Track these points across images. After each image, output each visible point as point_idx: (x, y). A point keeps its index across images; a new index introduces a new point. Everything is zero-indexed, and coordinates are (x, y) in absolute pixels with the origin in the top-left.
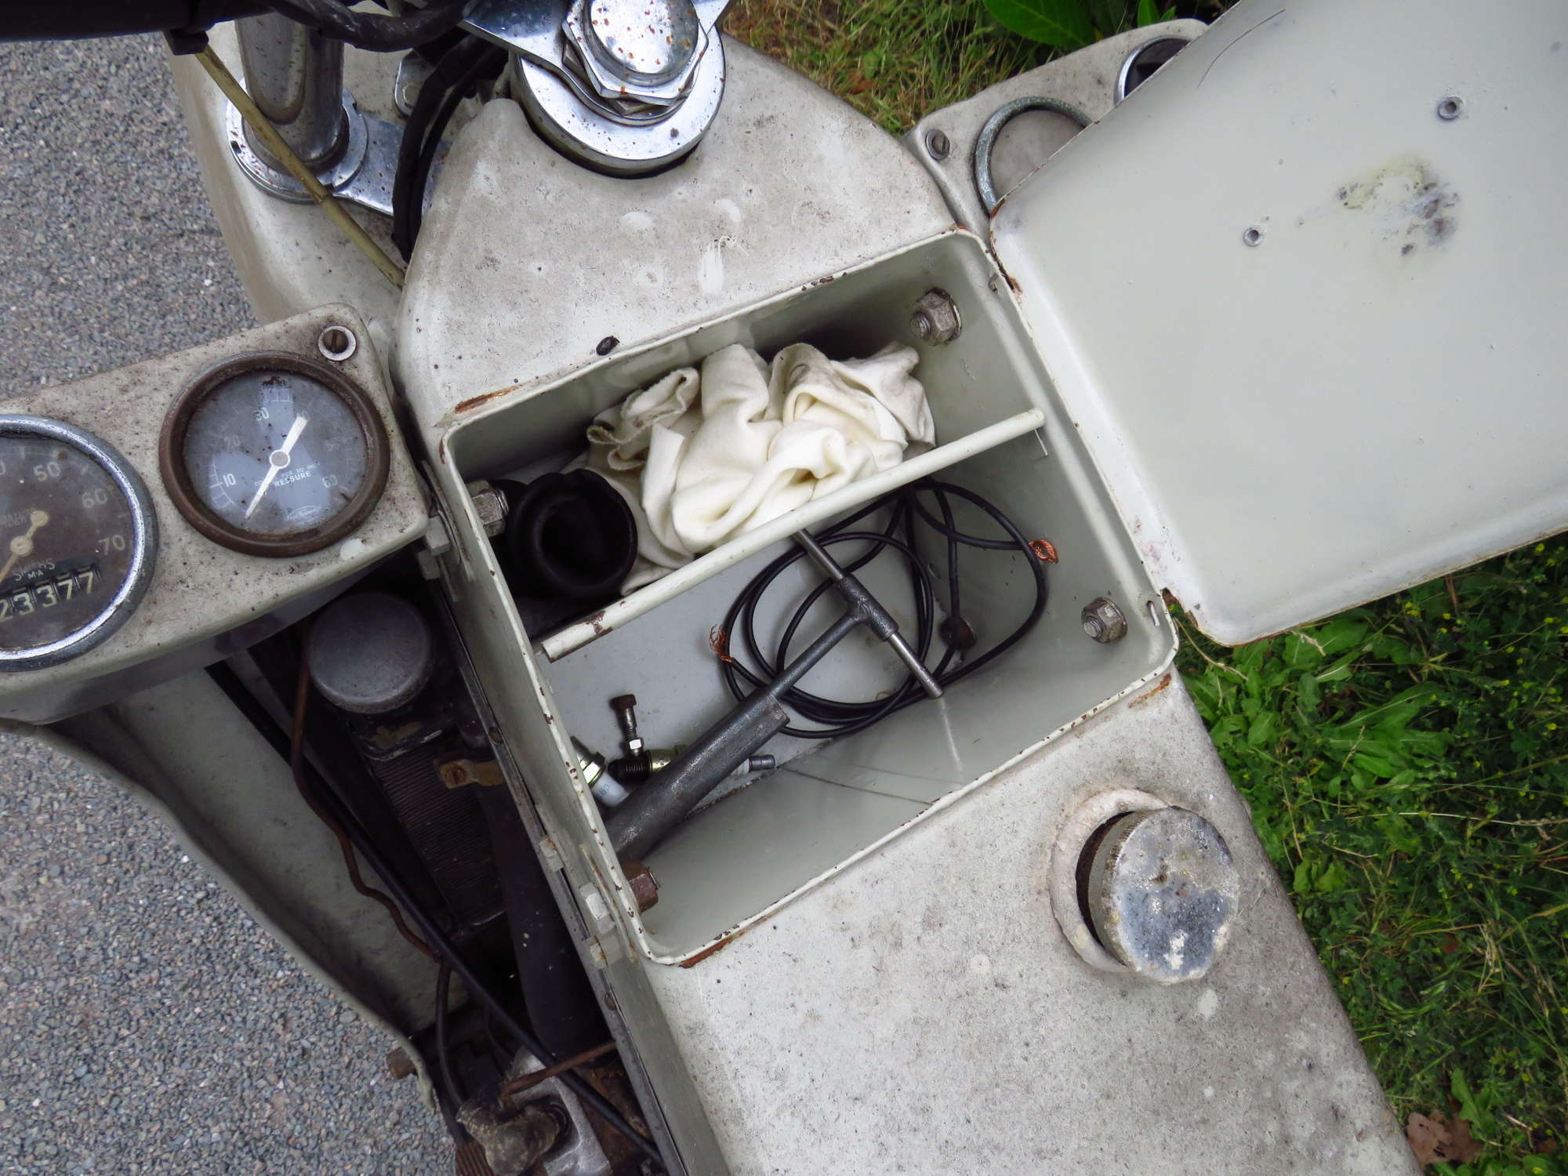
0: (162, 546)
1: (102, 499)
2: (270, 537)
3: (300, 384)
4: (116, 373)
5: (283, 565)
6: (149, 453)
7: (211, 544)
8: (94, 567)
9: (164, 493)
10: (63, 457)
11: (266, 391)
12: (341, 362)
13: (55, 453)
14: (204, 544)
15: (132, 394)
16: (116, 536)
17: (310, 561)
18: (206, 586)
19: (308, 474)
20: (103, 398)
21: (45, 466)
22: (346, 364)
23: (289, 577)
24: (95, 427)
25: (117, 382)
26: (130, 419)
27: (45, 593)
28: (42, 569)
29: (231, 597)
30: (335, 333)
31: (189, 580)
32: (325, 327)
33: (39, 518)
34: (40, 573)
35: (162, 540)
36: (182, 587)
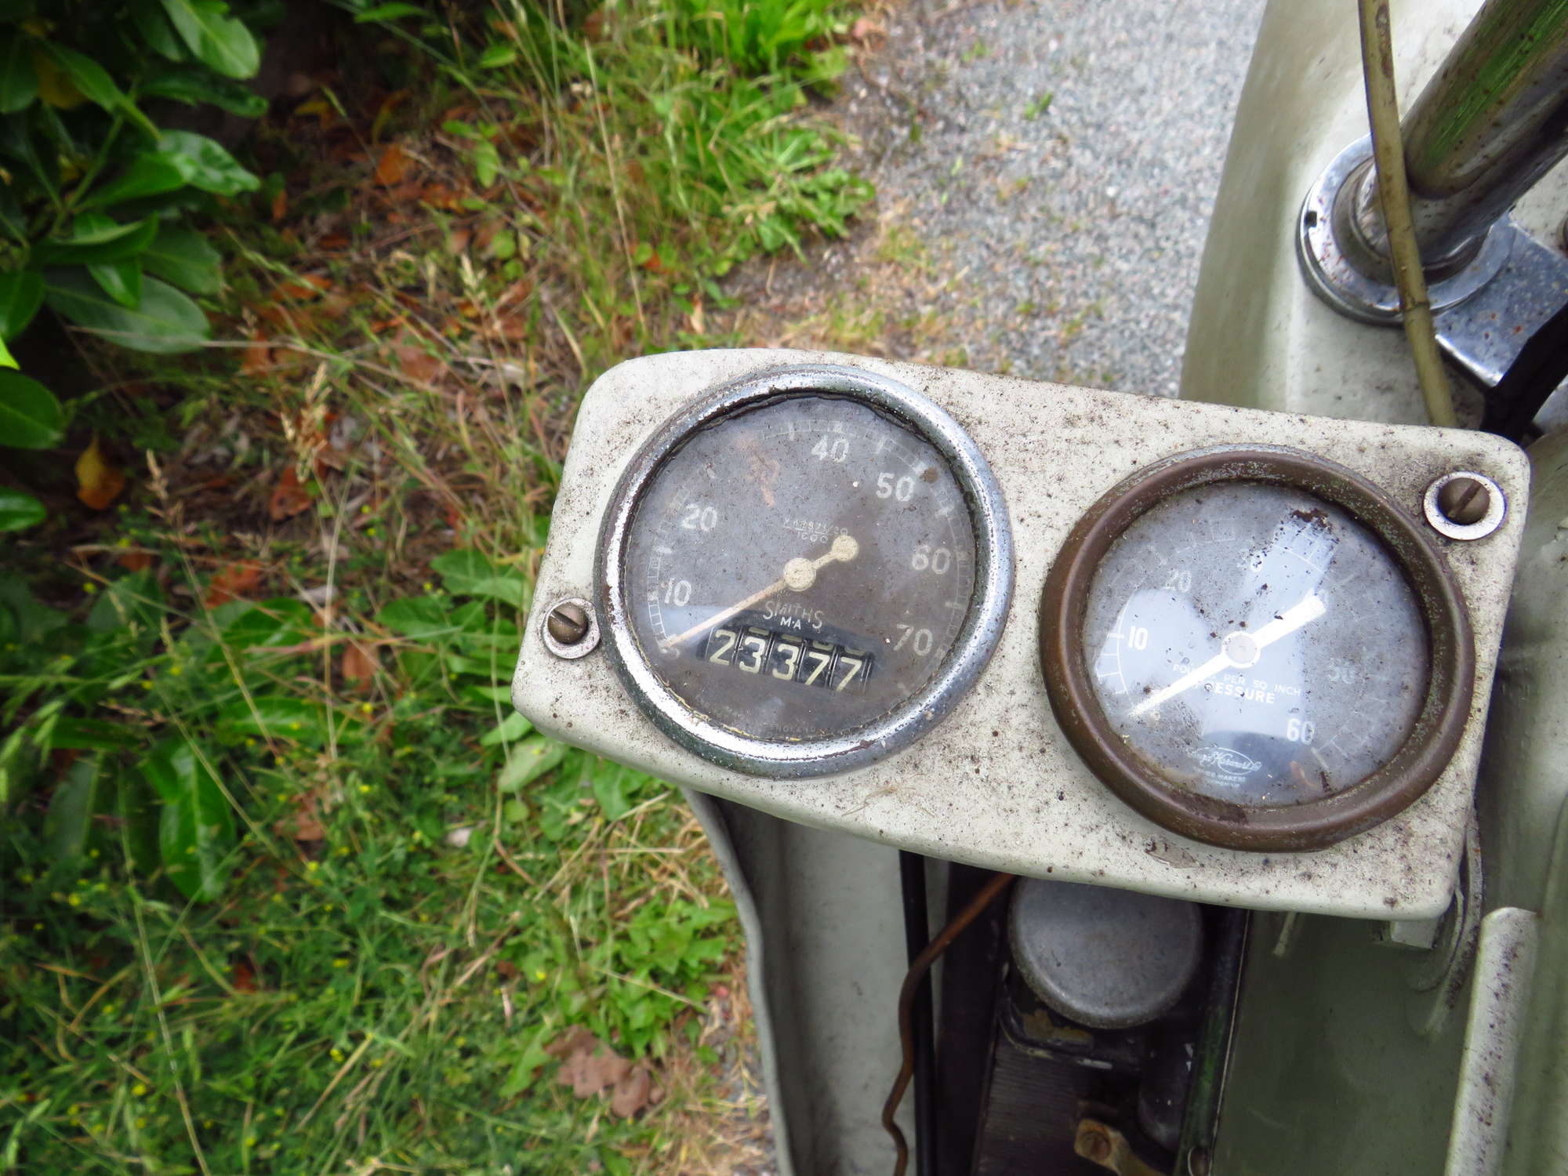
0: (980, 688)
1: (941, 565)
2: (1156, 776)
3: (1353, 543)
4: (1074, 391)
5: (1144, 830)
6: (1049, 533)
7: (1053, 727)
8: (867, 658)
9: (1035, 606)
10: (929, 477)
11: (1290, 528)
12: (1449, 541)
13: (920, 468)
14: (1043, 722)
15: (1078, 433)
16: (927, 632)
17: (1192, 853)
18: (1004, 788)
19: (1270, 697)
20: (1033, 420)
21: (897, 478)
22: (1458, 548)
23: (1138, 855)
24: (997, 456)
25: (1066, 405)
26: (1053, 469)
27: (786, 656)
28: (803, 622)
29: (1029, 829)
30: (1476, 488)
31: (986, 762)
32: (1456, 469)
33: (845, 548)
34: (798, 625)
35: (987, 678)
36: (969, 767)
